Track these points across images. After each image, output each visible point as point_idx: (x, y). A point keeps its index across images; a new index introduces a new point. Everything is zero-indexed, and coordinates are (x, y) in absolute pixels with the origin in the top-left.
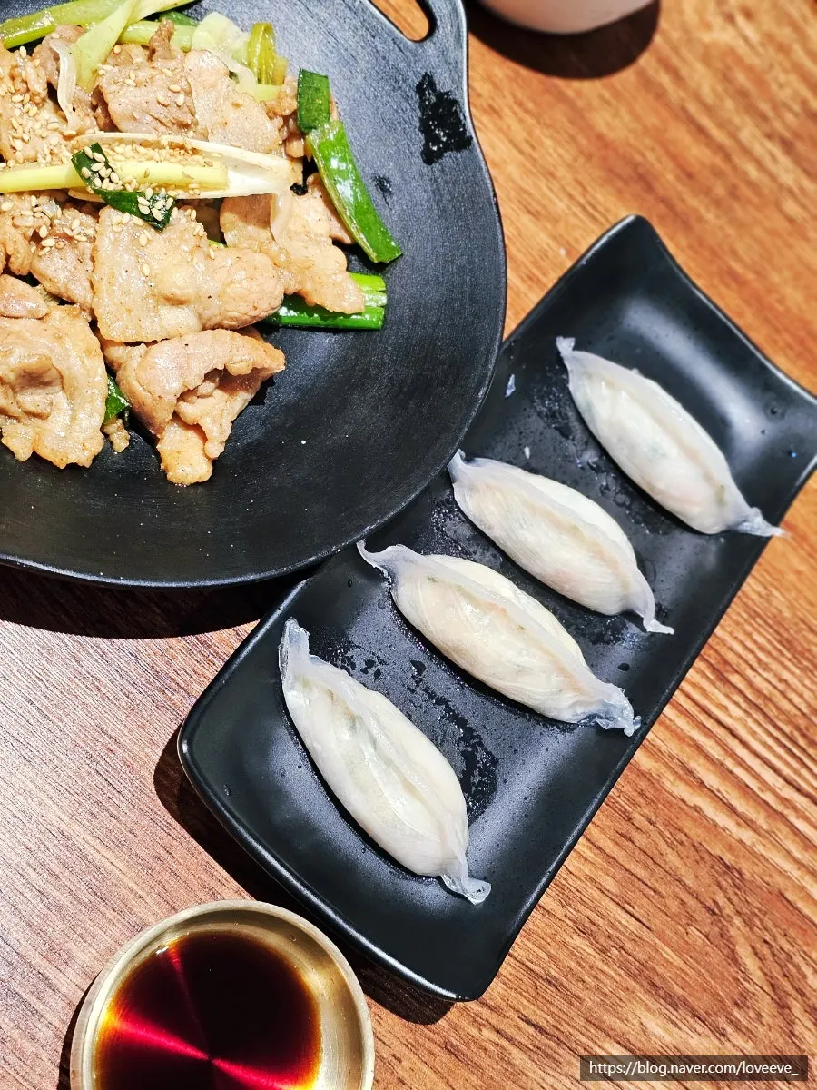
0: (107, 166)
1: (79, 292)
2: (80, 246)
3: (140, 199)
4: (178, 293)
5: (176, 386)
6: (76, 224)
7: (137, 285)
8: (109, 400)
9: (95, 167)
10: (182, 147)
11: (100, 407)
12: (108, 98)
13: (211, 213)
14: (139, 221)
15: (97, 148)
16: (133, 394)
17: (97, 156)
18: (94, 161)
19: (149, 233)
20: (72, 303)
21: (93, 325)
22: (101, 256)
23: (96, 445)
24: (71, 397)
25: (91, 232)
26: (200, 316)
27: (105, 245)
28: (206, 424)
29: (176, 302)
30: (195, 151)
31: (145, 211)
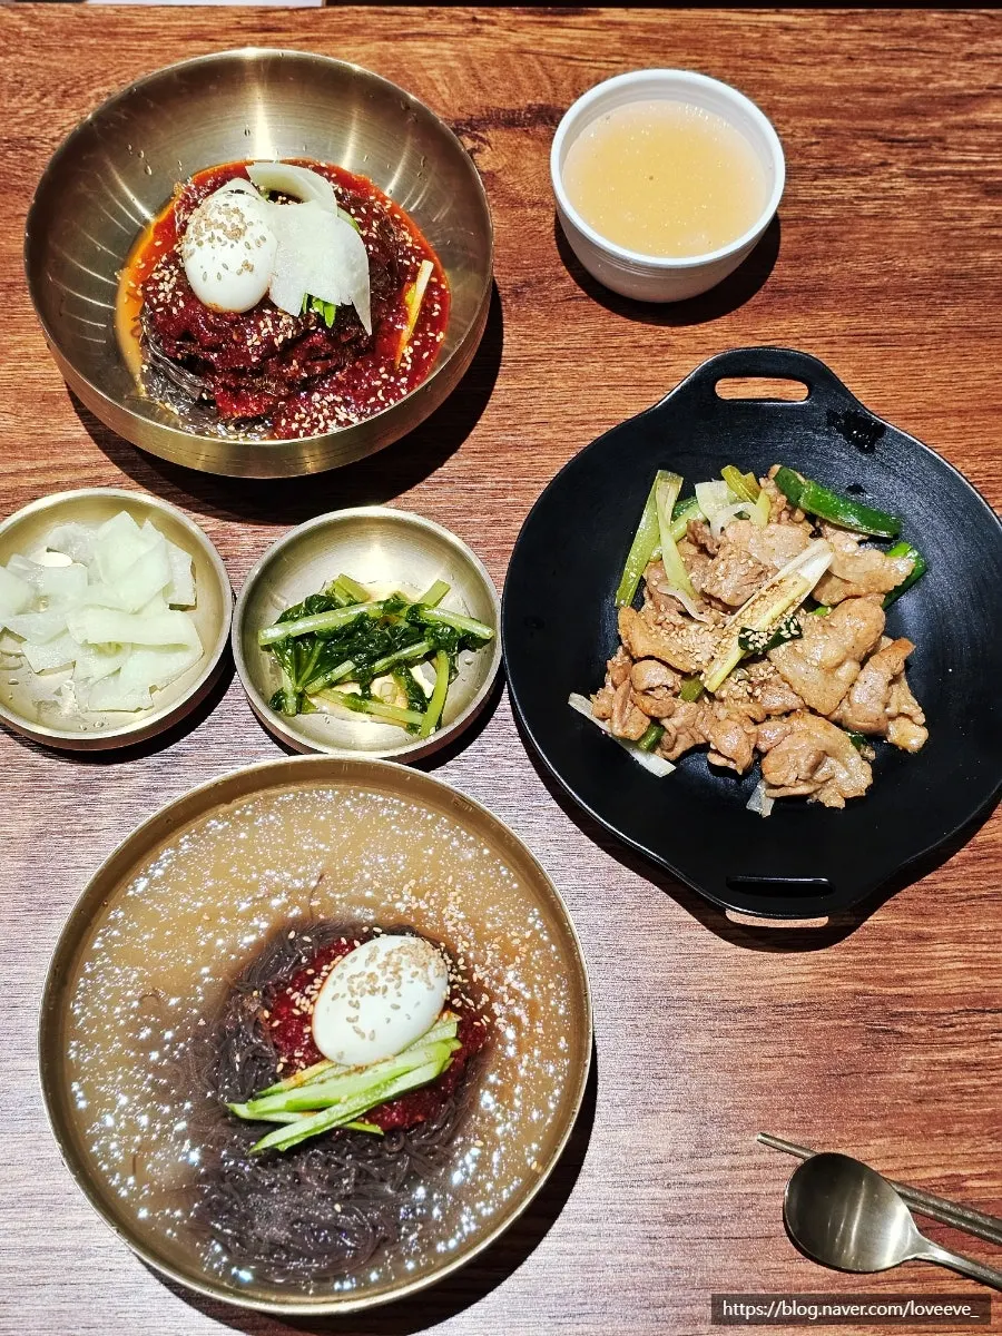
0: (755, 633)
1: (793, 702)
2: (773, 680)
3: (782, 633)
4: (838, 660)
5: (880, 707)
6: (761, 671)
7: (817, 675)
8: (854, 741)
9: (751, 640)
10: (773, 586)
11: (852, 748)
12: (713, 591)
13: (811, 604)
14: (789, 644)
15: (744, 630)
16: (862, 728)
17: (748, 633)
18: (748, 637)
19: (799, 643)
20: (794, 710)
21: (813, 711)
22: (790, 676)
23: (868, 770)
24: (836, 757)
25: (772, 669)
26: (854, 659)
27: (786, 670)
28: (906, 709)
29: (839, 665)
30: (780, 581)
31: (789, 636)
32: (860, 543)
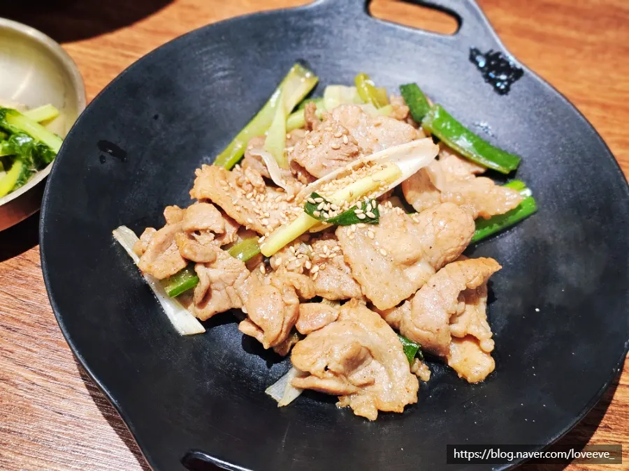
0: (326, 202)
1: (350, 289)
2: (334, 261)
3: (356, 211)
4: (411, 256)
5: (444, 318)
6: (325, 248)
7: (384, 266)
8: (406, 349)
9: (319, 207)
10: (362, 166)
11: (402, 356)
12: (303, 163)
13: (398, 195)
14: (362, 225)
15: (314, 195)
16: (418, 337)
17: (317, 200)
18: (317, 204)
19: (372, 229)
20: (348, 299)
21: (370, 305)
22: (352, 259)
23: (415, 386)
24: (381, 361)
25: (337, 248)
26: (430, 263)
27: (349, 251)
28: (473, 331)
29: (411, 263)
30: (369, 163)
31: (362, 216)
32: (478, 175)
